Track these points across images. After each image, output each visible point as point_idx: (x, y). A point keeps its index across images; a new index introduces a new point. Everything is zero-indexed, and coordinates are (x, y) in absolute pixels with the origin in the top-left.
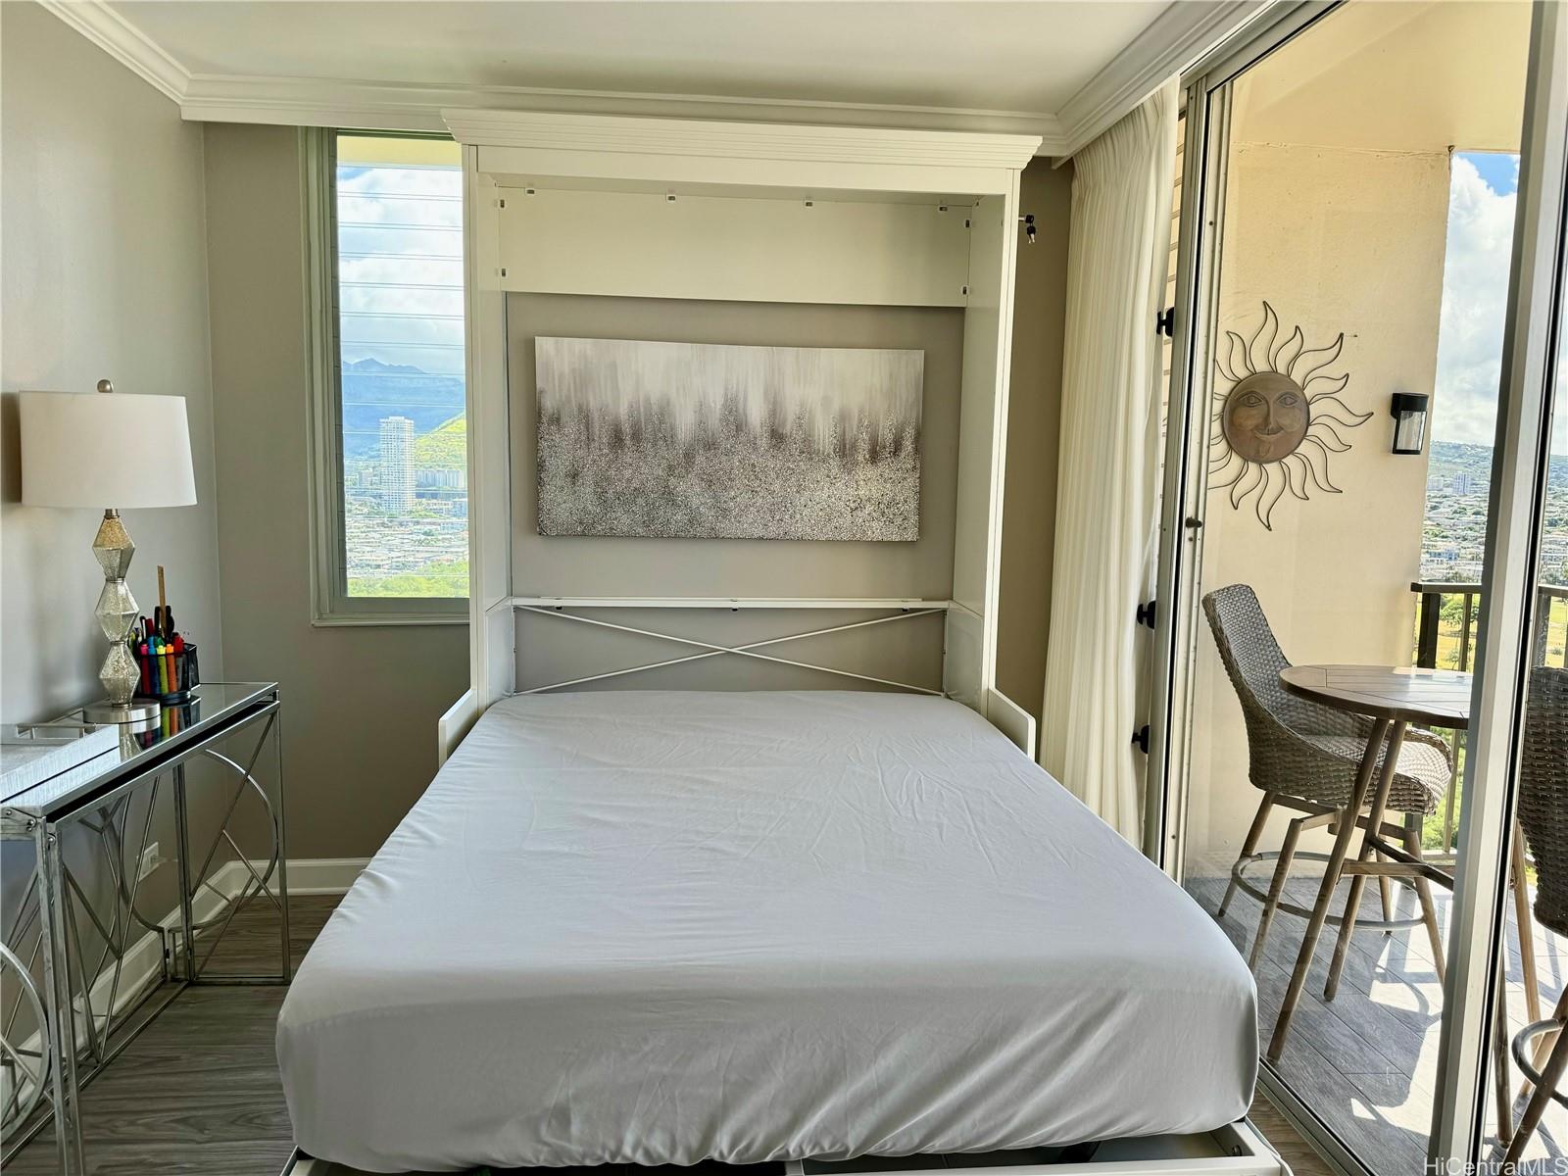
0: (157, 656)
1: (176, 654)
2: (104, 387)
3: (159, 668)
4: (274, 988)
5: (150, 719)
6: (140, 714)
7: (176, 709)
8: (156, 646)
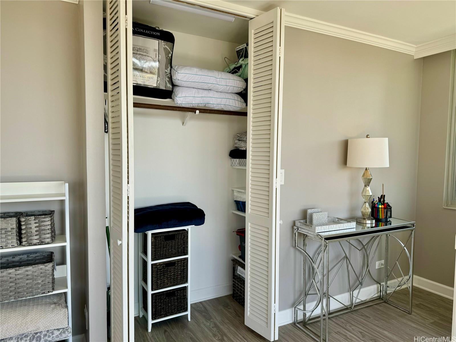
0: (379, 208)
1: (384, 208)
2: (368, 136)
3: (379, 211)
4: (406, 313)
5: (372, 224)
6: (369, 222)
7: (383, 223)
8: (379, 205)
